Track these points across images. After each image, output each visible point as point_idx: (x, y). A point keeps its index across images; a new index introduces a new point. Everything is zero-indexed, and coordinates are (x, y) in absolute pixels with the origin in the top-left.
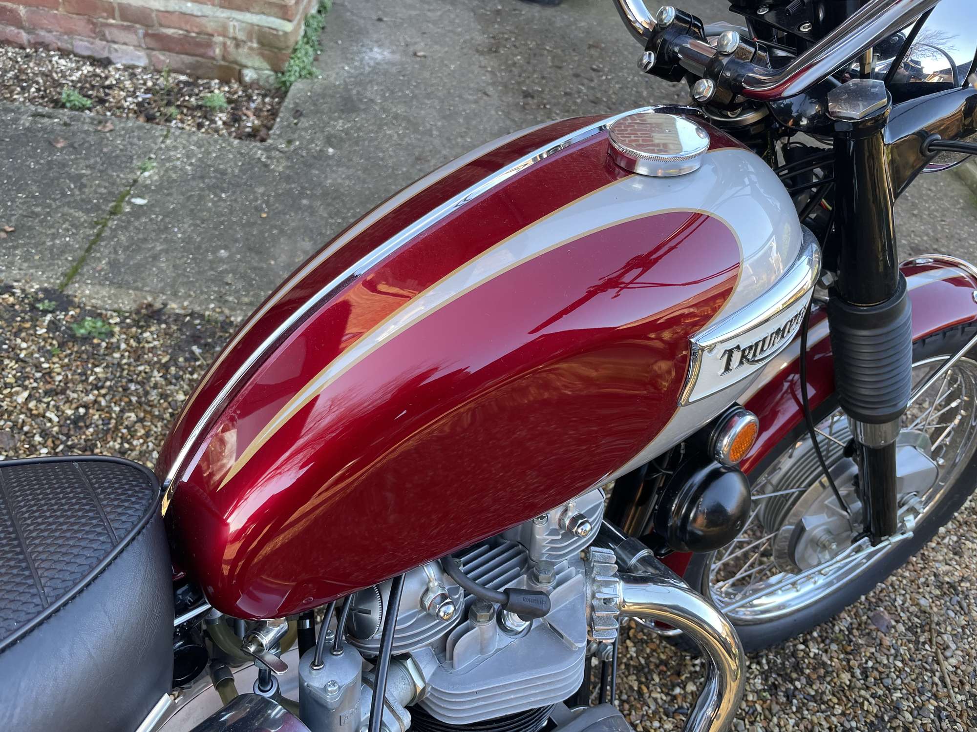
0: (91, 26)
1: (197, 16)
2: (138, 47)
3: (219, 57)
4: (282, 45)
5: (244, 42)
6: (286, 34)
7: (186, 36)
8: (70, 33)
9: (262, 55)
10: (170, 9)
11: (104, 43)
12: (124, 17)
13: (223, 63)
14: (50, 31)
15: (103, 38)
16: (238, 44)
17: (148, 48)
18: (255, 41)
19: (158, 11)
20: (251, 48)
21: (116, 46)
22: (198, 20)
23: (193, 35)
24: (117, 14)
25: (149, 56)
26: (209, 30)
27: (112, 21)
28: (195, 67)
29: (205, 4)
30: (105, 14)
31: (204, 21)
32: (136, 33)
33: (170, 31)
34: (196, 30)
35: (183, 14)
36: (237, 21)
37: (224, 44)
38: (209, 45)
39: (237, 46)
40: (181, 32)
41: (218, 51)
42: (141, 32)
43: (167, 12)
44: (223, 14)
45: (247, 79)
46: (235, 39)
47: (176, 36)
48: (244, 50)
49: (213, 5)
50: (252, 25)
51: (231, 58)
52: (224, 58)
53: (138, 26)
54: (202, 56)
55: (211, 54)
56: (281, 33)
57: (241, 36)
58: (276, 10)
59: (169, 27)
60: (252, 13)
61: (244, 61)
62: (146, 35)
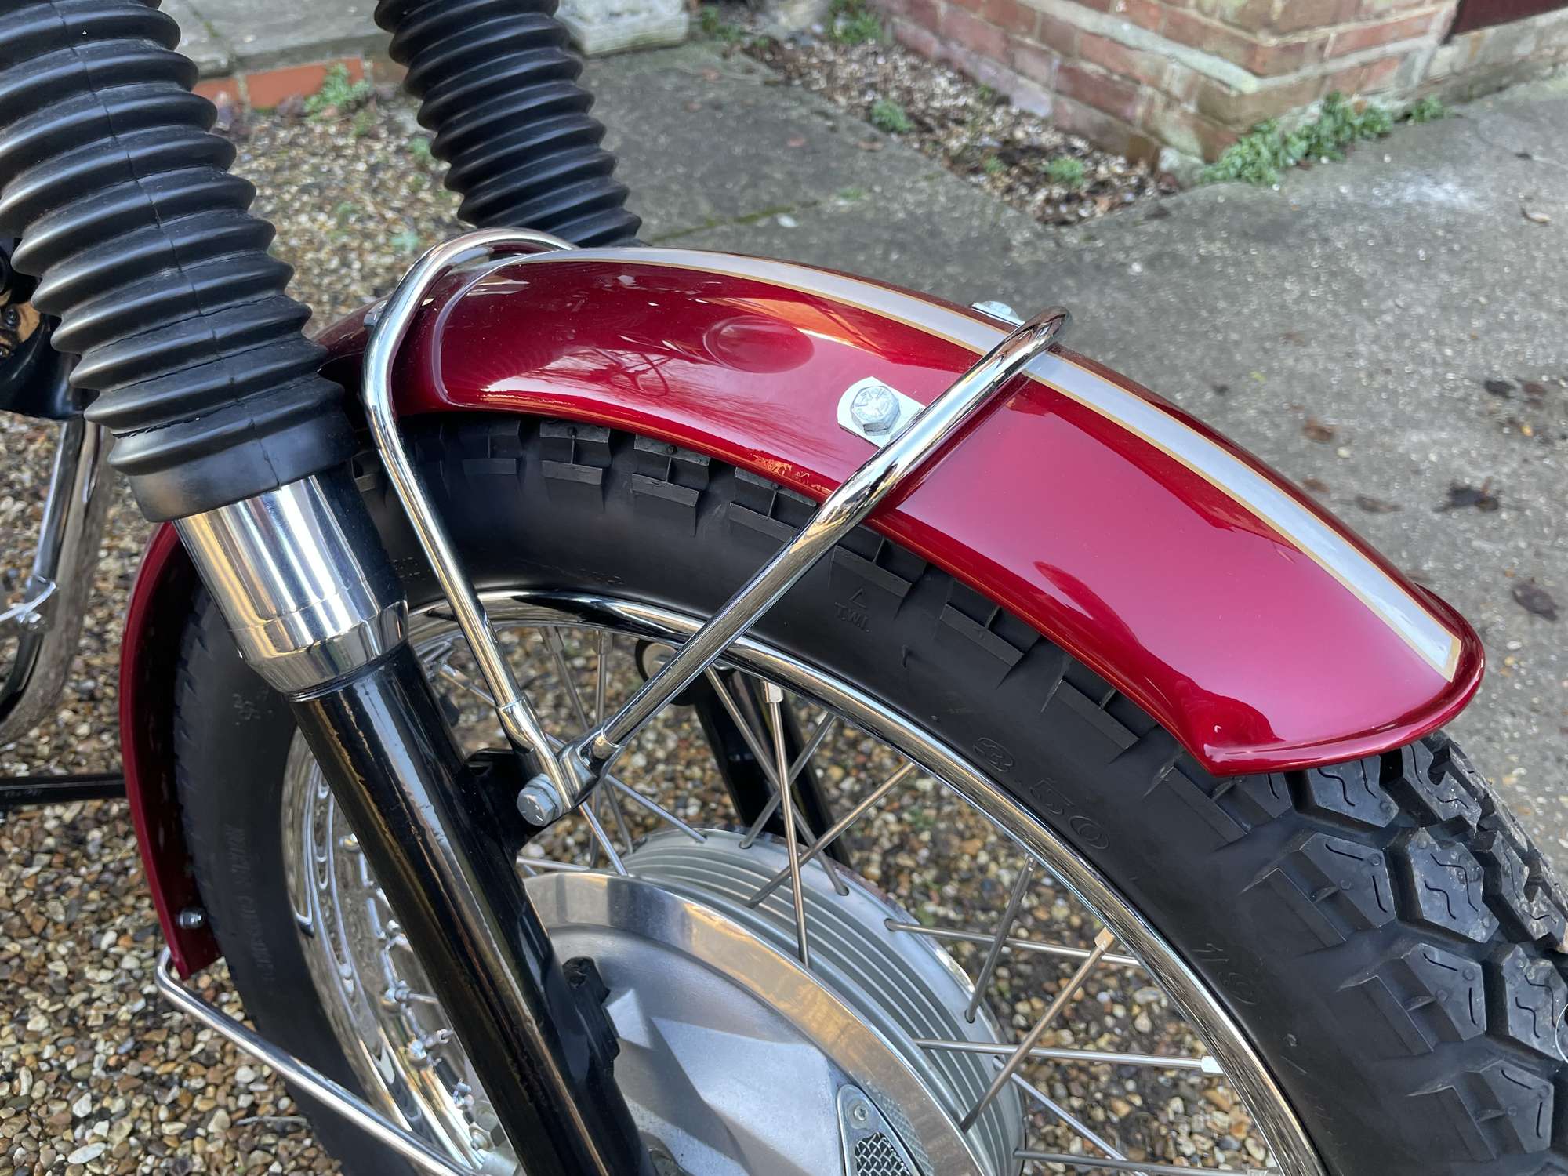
0: (1003, 45)
1: (1130, 48)
2: (1046, 85)
3: (1138, 122)
4: (1231, 115)
5: (1179, 101)
6: (1241, 95)
7: (1106, 78)
8: (980, 50)
9: (1197, 128)
10: (1099, 31)
11: (1011, 73)
12: (1043, 38)
13: (1140, 132)
14: (961, 44)
15: (1012, 67)
16: (1171, 101)
17: (1059, 92)
18: (1194, 101)
19: (1085, 32)
20: (1185, 114)
21: (1022, 80)
22: (1128, 53)
23: (1116, 78)
24: (1037, 29)
25: (1055, 104)
26: (1138, 73)
27: (1029, 41)
28: (1104, 130)
29: (1144, 27)
30: (1023, 28)
31: (1135, 56)
32: (1050, 63)
33: (1089, 67)
34: (1121, 69)
35: (1114, 41)
36: (1184, 64)
37: (1151, 101)
38: (1130, 97)
39: (1168, 106)
40: (1102, 71)
41: (1140, 111)
42: (1056, 62)
43: (1094, 35)
44: (1164, 48)
45: (1164, 166)
46: (1167, 93)
47: (1095, 77)
48: (1174, 115)
49: (1157, 32)
50: (1198, 72)
51: (1152, 125)
52: (1145, 125)
53: (1055, 53)
54: (1116, 114)
55: (1128, 113)
56: (1234, 93)
57: (1177, 89)
58: (1239, 51)
59: (1089, 60)
60: (1204, 51)
61: (1170, 134)
62: (1062, 69)
